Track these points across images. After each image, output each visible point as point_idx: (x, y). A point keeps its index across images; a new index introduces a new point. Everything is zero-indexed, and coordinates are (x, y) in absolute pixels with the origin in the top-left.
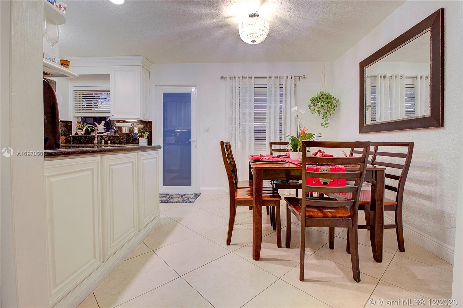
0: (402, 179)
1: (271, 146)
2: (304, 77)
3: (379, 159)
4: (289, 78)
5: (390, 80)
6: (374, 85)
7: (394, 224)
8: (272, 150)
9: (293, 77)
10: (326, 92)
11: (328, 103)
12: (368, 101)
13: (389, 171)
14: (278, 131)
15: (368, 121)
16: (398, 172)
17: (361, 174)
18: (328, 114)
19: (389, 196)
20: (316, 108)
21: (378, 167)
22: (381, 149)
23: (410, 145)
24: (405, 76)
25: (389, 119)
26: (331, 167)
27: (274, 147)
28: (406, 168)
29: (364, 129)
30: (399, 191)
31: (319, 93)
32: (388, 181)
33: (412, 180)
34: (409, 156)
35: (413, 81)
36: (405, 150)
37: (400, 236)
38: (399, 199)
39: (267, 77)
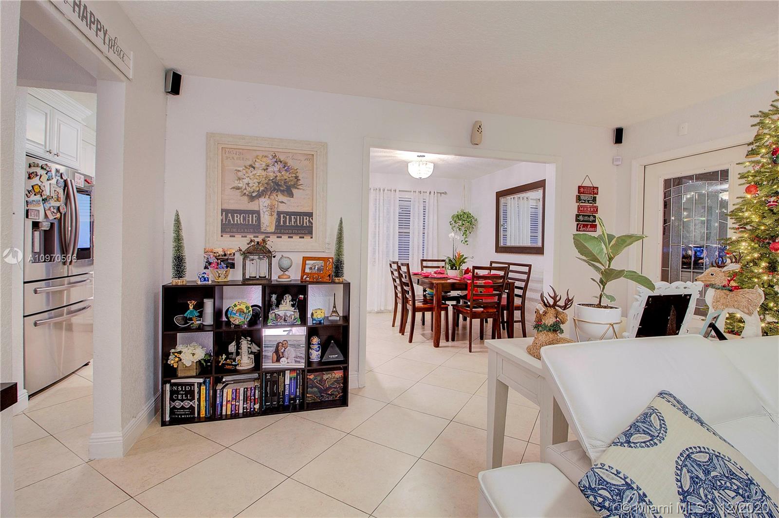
0: (525, 289)
1: (422, 264)
2: (445, 193)
3: (511, 275)
4: (432, 193)
5: (518, 201)
6: (505, 204)
7: (520, 320)
8: (423, 267)
9: (436, 192)
10: (466, 211)
11: (468, 222)
12: (501, 222)
13: (517, 284)
14: (421, 247)
15: (501, 244)
16: (522, 284)
17: (503, 285)
18: (468, 232)
19: (517, 301)
20: (457, 225)
21: (510, 281)
22: (512, 268)
23: (530, 266)
24: (530, 198)
25: (517, 245)
26: (484, 281)
27: (425, 264)
28: (527, 281)
29: (499, 249)
30: (523, 297)
31: (460, 211)
32: (517, 292)
33: (531, 290)
34: (529, 273)
35: (537, 203)
36: (526, 269)
37: (524, 327)
38: (523, 302)
39: (411, 191)
